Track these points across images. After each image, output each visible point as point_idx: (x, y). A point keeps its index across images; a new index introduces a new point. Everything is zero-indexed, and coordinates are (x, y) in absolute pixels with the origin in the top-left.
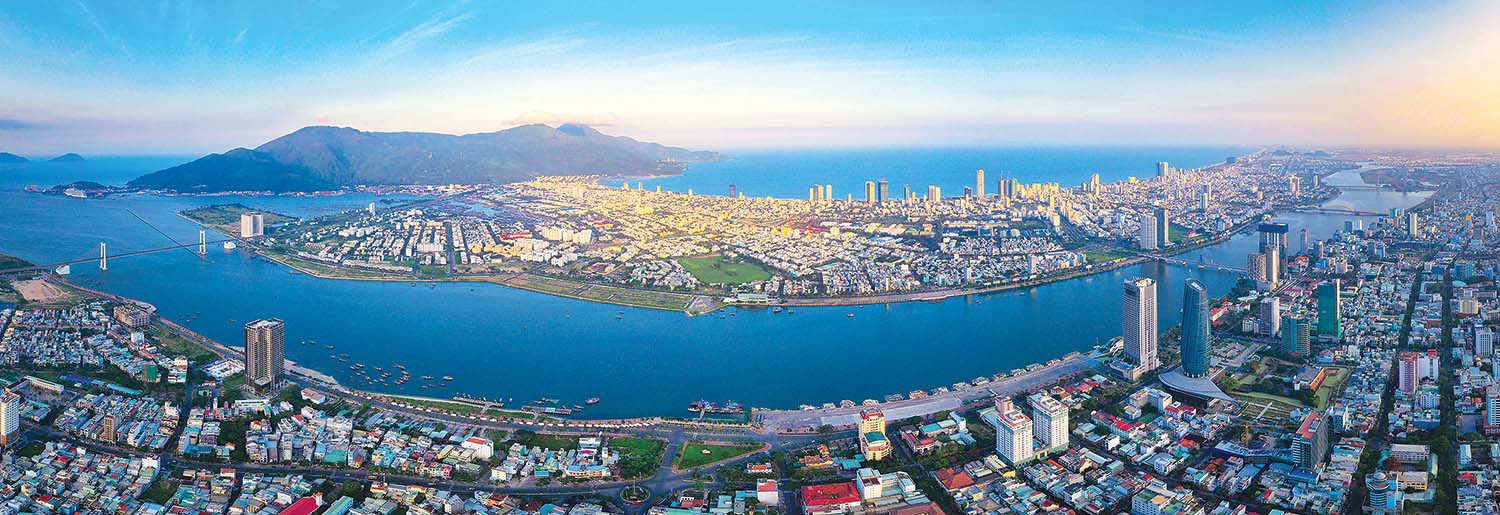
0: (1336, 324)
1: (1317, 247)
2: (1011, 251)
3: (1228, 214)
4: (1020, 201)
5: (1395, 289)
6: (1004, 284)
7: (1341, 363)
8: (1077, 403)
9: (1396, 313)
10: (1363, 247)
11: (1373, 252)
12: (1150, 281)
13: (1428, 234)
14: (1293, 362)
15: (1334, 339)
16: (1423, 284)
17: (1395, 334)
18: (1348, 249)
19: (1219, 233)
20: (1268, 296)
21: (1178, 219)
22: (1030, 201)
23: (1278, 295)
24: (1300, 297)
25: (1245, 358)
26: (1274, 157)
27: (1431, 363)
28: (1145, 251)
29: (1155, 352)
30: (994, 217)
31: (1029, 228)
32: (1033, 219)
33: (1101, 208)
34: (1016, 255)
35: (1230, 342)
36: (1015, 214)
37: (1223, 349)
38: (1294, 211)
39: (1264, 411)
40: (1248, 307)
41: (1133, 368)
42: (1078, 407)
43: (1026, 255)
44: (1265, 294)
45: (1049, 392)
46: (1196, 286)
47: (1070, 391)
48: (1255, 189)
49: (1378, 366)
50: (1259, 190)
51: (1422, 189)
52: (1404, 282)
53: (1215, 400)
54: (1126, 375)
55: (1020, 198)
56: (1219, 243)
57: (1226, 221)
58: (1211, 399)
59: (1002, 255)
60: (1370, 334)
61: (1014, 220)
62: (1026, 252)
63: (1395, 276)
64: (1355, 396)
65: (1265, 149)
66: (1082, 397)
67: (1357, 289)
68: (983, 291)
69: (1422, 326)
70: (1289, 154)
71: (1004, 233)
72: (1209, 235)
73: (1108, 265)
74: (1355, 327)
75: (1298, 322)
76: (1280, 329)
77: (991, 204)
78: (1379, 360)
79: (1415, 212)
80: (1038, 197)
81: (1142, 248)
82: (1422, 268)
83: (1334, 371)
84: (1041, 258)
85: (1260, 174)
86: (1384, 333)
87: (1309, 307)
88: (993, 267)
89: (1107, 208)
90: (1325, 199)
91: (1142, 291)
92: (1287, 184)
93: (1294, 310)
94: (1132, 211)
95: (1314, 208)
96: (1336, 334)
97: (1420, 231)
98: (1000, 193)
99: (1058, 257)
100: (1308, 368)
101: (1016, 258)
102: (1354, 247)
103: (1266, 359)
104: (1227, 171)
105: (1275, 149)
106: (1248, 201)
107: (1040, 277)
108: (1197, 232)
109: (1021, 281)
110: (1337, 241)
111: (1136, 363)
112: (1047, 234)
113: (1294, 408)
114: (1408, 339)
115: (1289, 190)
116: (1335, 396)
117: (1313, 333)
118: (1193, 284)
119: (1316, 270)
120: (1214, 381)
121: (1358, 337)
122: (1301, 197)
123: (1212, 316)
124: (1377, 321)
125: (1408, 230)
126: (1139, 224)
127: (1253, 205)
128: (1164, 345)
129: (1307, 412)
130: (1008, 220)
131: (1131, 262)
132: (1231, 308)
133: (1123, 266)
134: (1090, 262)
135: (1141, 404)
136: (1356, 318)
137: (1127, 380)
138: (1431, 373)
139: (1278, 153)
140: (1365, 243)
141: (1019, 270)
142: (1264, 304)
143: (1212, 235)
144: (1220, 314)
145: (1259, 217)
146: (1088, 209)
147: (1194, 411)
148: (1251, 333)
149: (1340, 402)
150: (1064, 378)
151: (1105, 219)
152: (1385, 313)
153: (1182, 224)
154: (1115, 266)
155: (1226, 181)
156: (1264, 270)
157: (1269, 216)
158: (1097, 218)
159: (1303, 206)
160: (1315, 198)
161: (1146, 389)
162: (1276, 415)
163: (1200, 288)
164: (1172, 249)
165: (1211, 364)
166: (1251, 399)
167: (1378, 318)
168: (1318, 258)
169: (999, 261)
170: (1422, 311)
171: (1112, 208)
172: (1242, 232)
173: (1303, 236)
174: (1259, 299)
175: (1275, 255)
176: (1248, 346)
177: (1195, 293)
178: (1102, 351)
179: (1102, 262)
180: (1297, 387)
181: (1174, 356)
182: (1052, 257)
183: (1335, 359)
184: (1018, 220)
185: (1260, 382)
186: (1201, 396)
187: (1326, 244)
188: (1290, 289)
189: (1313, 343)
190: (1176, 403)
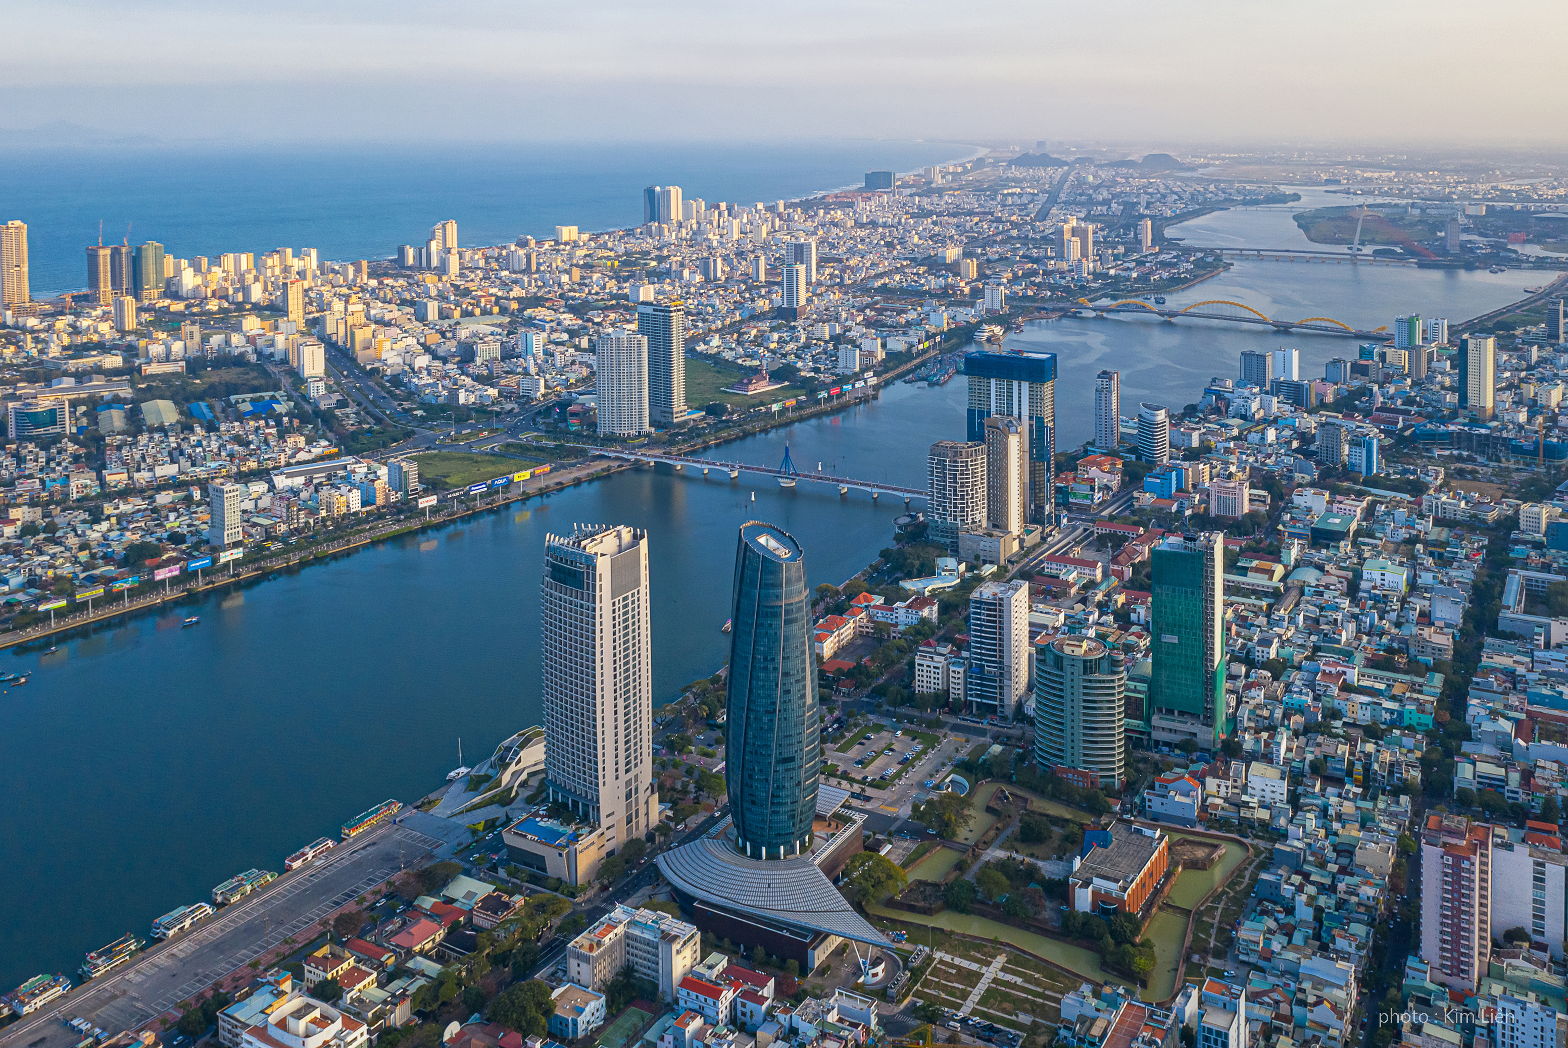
0: (1210, 683)
1: (1147, 427)
2: (143, 477)
3: (868, 323)
4: (178, 307)
5: (1413, 586)
6: (119, 596)
7: (1223, 824)
8: (396, 999)
9: (1415, 668)
10: (1305, 438)
11: (1335, 450)
12: (626, 534)
13: (1534, 408)
14: (1069, 802)
15: (1204, 735)
16: (1515, 580)
17: (1408, 742)
18: (1254, 437)
19: (842, 380)
20: (995, 577)
21: (716, 341)
22: (213, 306)
23: (1024, 575)
24: (1092, 585)
25: (921, 785)
26: (1015, 172)
27: (1539, 880)
28: (611, 439)
29: (645, 771)
30: (72, 365)
31: (212, 392)
32: (225, 360)
33: (466, 314)
34: (160, 488)
35: (878, 728)
36: (156, 349)
37: (855, 752)
38: (1075, 316)
39: (982, 986)
40: (931, 612)
41: (575, 838)
42: (400, 1015)
43: (203, 485)
44: (988, 570)
45: (298, 975)
46: (773, 544)
47: (370, 958)
48: (952, 253)
49: (1345, 851)
50: (967, 254)
51: (1517, 263)
52: (1444, 562)
53: (834, 942)
54: (555, 865)
55: (176, 296)
56: (843, 408)
57: (866, 345)
58: (820, 936)
59: (107, 494)
60: (1323, 728)
61: (153, 369)
62: (200, 472)
63: (1412, 541)
64: (1268, 956)
65: (982, 152)
66: (411, 974)
67: (1279, 570)
68: (34, 633)
69: (1506, 726)
70: (1062, 163)
71: (116, 418)
72: (810, 387)
73: (492, 491)
74: (1272, 698)
75: (1089, 666)
76: (1030, 687)
77: (61, 323)
78: (1353, 832)
79: (1489, 332)
80: (246, 290)
81: (601, 431)
82: (1511, 523)
83: (1201, 853)
84: (260, 487)
85: (971, 213)
86: (1372, 732)
87: (1123, 619)
88: (72, 541)
89: (485, 312)
90: (1176, 283)
91: (603, 566)
92: (1056, 241)
93: (1075, 626)
94: (568, 319)
95: (1143, 309)
96: (1209, 719)
97: (1508, 397)
98: (93, 281)
99: (319, 478)
100: (1116, 832)
101: (164, 498)
102: (1271, 435)
103: (987, 790)
104: (866, 208)
105: (1017, 150)
106: (933, 283)
107: (256, 554)
108: (776, 376)
109: (187, 576)
110: (1217, 411)
111: (585, 819)
112: (280, 408)
113: (1073, 980)
114: (1451, 770)
115: (1061, 256)
116: (1205, 952)
117: (1132, 707)
118: (762, 540)
119: (1147, 499)
120: (829, 868)
121: (1283, 740)
122: (1096, 276)
123: (820, 639)
124: (1347, 688)
125: (1461, 388)
126: (591, 359)
127: (946, 295)
128: (671, 746)
129: (1113, 1003)
130: (130, 371)
131: (566, 476)
132: (880, 616)
133: (543, 493)
134: (432, 486)
135: (604, 971)
136: (1278, 668)
137: (558, 885)
138: (1539, 915)
139: (1024, 160)
140: (1309, 422)
141: (176, 538)
142: (980, 603)
143: (824, 386)
144: (847, 631)
145: (966, 333)
146: (421, 317)
147: (768, 990)
148: (941, 700)
149: (1217, 973)
150: (350, 907)
151: (480, 348)
152: (1373, 663)
153: (728, 355)
154: (514, 494)
155: (863, 233)
156: (982, 491)
157: (998, 330)
158: (452, 346)
159: (1105, 302)
160: (1144, 278)
161: (619, 912)
162: (1019, 1005)
163: (784, 553)
164: (694, 432)
165: (819, 808)
166: (941, 939)
167: (1353, 676)
168: (1151, 464)
169: (96, 517)
170: (1510, 675)
171: (503, 311)
172: (910, 376)
173: (1103, 393)
174: (967, 585)
175: (1015, 446)
176: (931, 743)
177: (770, 564)
178: (475, 784)
179: (474, 483)
180: (1083, 900)
181: (704, 782)
182: (299, 481)
183: (1204, 808)
184: (169, 368)
185: (969, 877)
186: (788, 926)
187: (1176, 420)
188: (1063, 559)
189: (1134, 741)
190: (714, 957)
